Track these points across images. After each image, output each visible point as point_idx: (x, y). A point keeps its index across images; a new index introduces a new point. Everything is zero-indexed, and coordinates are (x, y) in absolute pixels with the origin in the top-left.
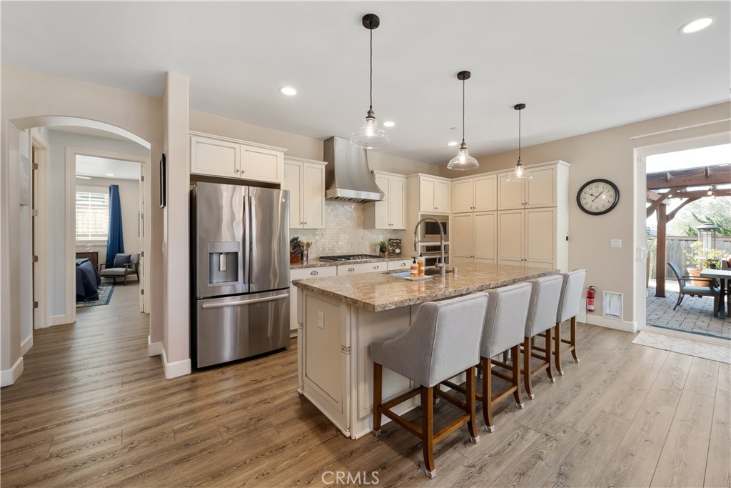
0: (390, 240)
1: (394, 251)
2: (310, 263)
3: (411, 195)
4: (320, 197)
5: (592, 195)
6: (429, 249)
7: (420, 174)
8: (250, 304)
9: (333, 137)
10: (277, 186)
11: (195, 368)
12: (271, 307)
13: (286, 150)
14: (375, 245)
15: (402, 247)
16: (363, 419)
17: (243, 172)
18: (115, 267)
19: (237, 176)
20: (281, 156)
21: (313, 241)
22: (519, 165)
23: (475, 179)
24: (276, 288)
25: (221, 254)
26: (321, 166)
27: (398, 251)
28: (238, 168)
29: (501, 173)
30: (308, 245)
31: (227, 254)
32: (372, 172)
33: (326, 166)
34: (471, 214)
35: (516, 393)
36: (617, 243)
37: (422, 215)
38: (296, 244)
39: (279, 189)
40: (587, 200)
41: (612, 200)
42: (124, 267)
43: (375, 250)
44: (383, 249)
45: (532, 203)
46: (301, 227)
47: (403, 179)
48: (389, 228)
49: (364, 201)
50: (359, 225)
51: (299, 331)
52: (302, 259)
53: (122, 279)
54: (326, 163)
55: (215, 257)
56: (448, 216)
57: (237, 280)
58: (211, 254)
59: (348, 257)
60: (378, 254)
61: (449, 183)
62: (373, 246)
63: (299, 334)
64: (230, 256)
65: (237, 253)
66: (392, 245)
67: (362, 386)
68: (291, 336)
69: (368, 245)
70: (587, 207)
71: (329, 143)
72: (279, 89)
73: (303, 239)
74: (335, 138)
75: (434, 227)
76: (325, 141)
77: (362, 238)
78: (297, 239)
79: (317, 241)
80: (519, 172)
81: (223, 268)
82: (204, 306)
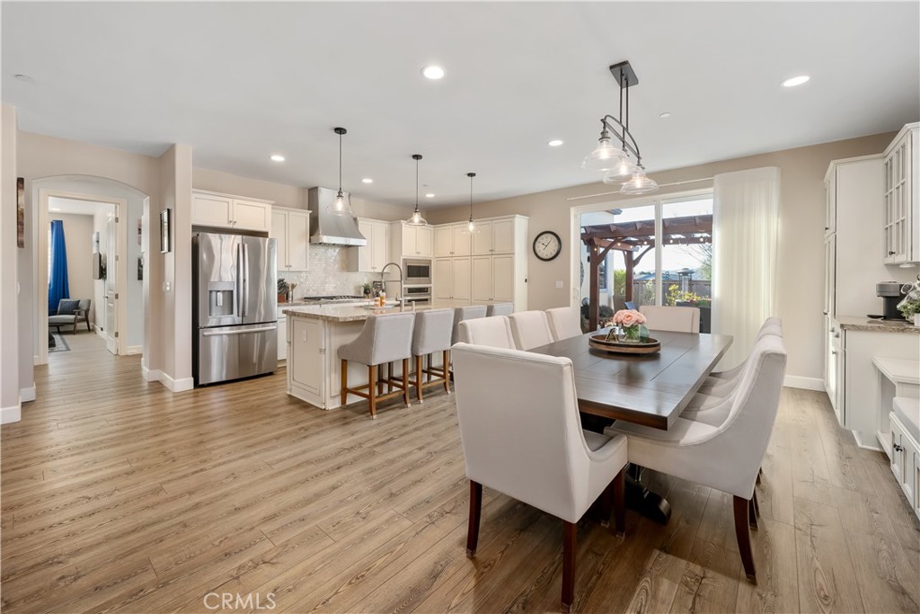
0: (374, 282)
1: (378, 292)
2: (294, 302)
3: (394, 240)
4: (304, 244)
5: (544, 244)
6: (413, 291)
7: (403, 221)
8: (239, 334)
9: (317, 188)
10: (264, 235)
11: (196, 385)
12: (257, 338)
13: (273, 202)
14: (360, 287)
16: (335, 397)
17: (235, 223)
18: (60, 314)
19: (230, 226)
20: (269, 207)
21: (298, 283)
22: (471, 221)
24: (262, 321)
25: (219, 291)
26: (306, 214)
28: (231, 219)
30: (293, 286)
31: (224, 291)
32: (355, 219)
33: (310, 214)
34: (450, 259)
35: (445, 383)
36: (560, 284)
37: (405, 260)
38: (282, 286)
39: (267, 237)
40: (540, 248)
41: (556, 249)
42: (73, 314)
43: (360, 292)
44: (367, 290)
45: (497, 250)
46: (287, 269)
47: (387, 226)
48: (372, 271)
49: (348, 246)
50: (342, 268)
51: (288, 361)
52: (287, 298)
53: (71, 328)
54: (311, 212)
55: (214, 294)
56: (431, 260)
57: (232, 313)
58: (211, 292)
59: (332, 298)
60: (362, 295)
62: (358, 288)
63: (287, 364)
64: (226, 293)
65: (232, 291)
66: (376, 287)
67: (333, 375)
68: (279, 366)
69: (352, 288)
70: (539, 254)
71: (313, 193)
72: (270, 157)
73: (288, 281)
74: (319, 188)
75: (419, 270)
76: (309, 190)
77: (347, 280)
78: (282, 280)
79: (301, 283)
80: (471, 227)
81: (220, 303)
82: (205, 334)
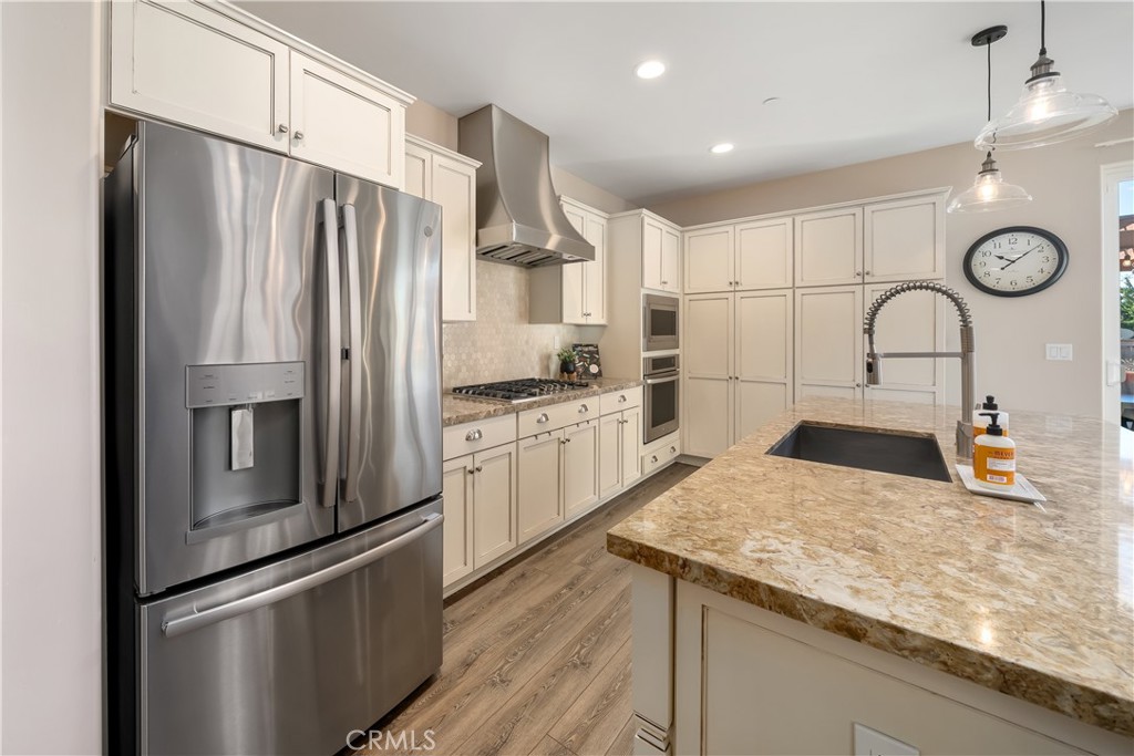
0: (576, 346)
1: (586, 370)
5: (1001, 258)
6: (657, 364)
7: (645, 211)
9: (489, 107)
14: (549, 357)
15: (601, 361)
17: (297, 136)
20: (399, 113)
23: (738, 227)
25: (236, 407)
26: (468, 170)
27: (594, 369)
28: (281, 120)
29: (799, 214)
31: (257, 407)
33: (478, 170)
34: (730, 295)
36: (1062, 352)
37: (648, 297)
40: (988, 266)
41: (1050, 268)
43: (548, 368)
44: (566, 366)
45: (880, 272)
47: (604, 222)
48: (581, 321)
49: (535, 264)
50: (521, 316)
54: (478, 164)
55: (212, 422)
56: (678, 299)
57: (296, 499)
61: (678, 234)
65: (299, 401)
66: (582, 358)
69: (537, 359)
70: (988, 282)
74: (493, 109)
76: (460, 120)
77: (527, 342)
